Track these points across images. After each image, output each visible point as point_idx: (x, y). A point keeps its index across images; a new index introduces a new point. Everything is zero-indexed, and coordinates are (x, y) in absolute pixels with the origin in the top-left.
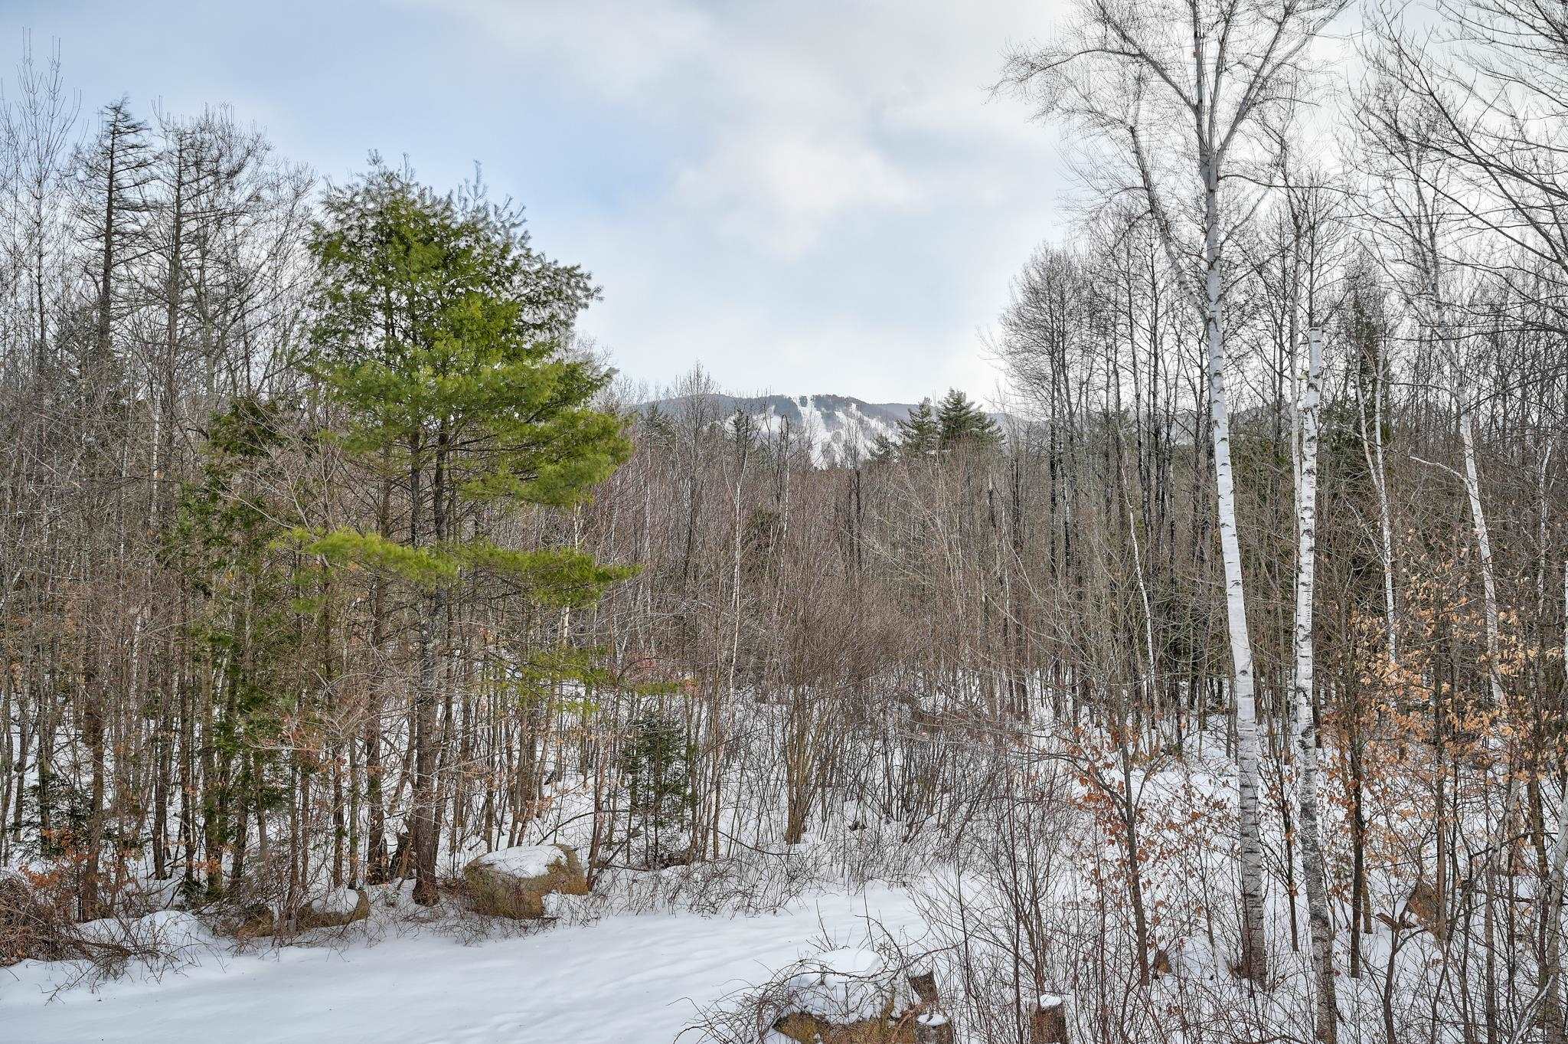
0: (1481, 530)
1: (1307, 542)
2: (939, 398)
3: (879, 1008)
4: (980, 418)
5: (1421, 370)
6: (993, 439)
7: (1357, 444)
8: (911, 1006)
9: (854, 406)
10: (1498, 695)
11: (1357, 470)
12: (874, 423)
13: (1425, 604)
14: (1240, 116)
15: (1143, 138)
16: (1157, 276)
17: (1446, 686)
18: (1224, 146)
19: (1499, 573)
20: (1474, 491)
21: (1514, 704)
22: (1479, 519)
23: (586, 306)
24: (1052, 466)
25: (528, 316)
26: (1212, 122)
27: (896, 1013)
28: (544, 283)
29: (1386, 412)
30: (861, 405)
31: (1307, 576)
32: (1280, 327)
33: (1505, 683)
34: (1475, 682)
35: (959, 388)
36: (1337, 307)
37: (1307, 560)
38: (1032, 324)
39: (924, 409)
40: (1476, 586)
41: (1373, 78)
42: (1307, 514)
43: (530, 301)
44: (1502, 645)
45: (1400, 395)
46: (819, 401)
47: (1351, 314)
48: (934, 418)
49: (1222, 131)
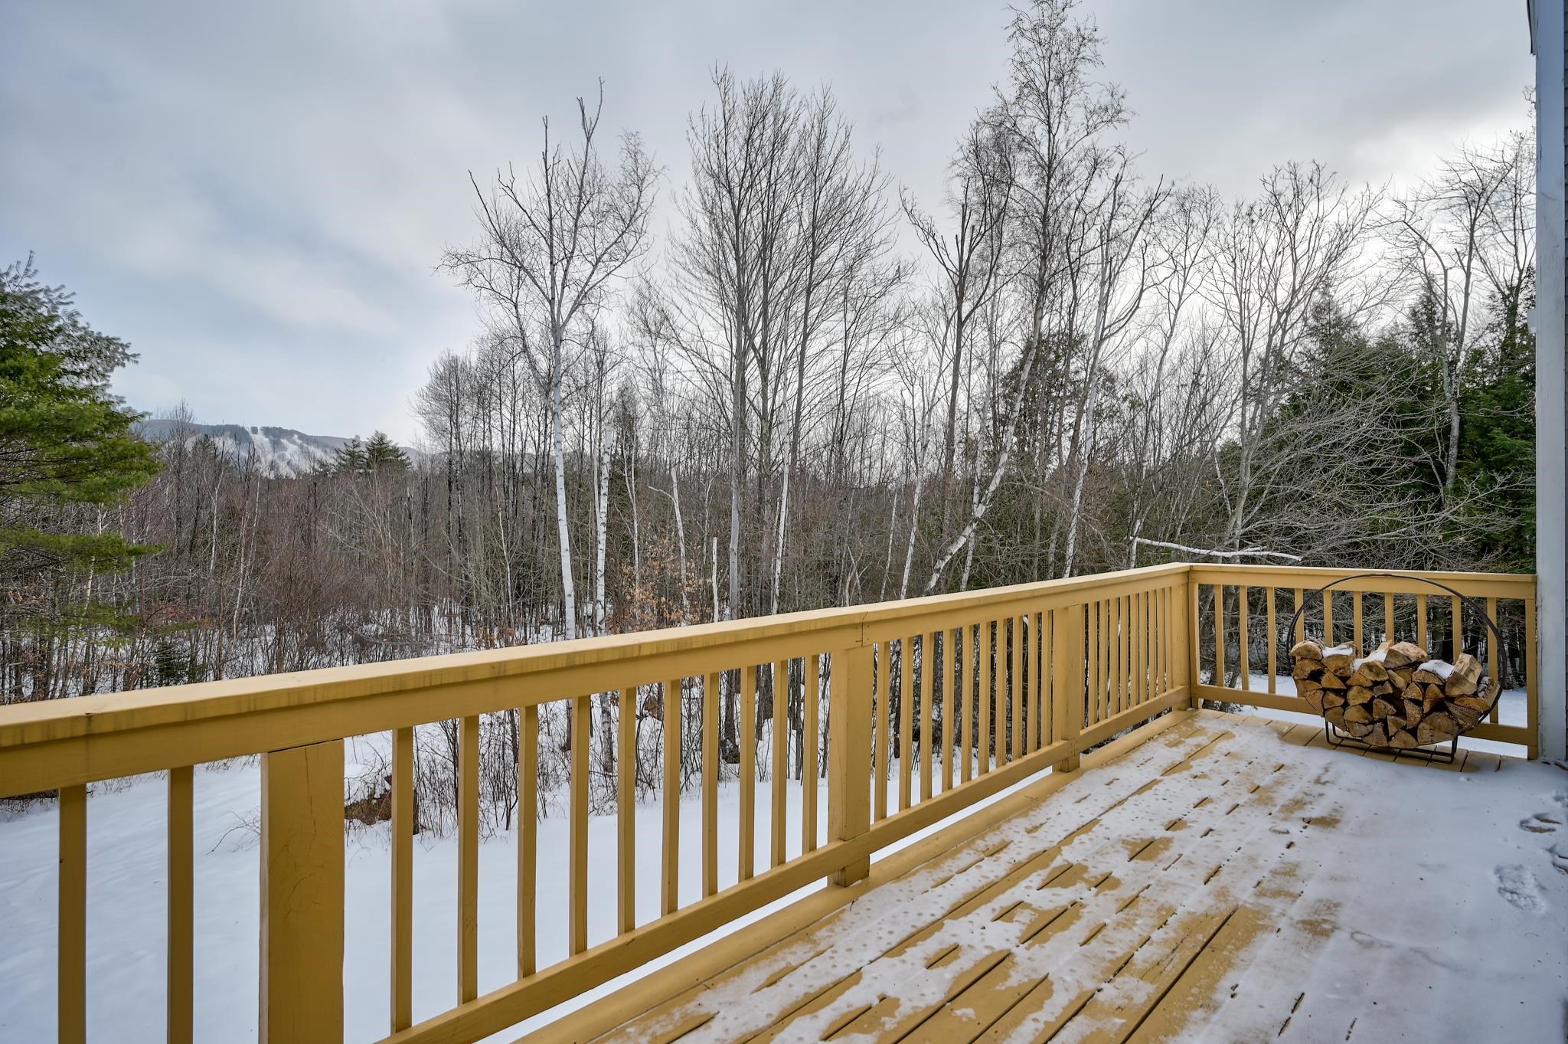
0: (680, 524)
1: (602, 529)
2: (366, 436)
3: (366, 794)
4: (395, 450)
5: (654, 443)
6: (404, 464)
7: (622, 478)
8: (386, 790)
9: (296, 436)
10: (686, 602)
11: (623, 490)
12: (312, 449)
13: (654, 559)
14: (573, 311)
15: (521, 311)
16: (516, 377)
17: (663, 599)
18: (565, 324)
19: (687, 544)
20: (677, 505)
21: (693, 606)
22: (679, 518)
23: (123, 365)
24: (450, 483)
25: (67, 364)
26: (559, 311)
27: (377, 796)
28: (85, 344)
29: (636, 461)
30: (302, 436)
31: (602, 546)
32: (584, 412)
33: (690, 596)
34: (676, 597)
35: (382, 431)
36: (613, 405)
37: (602, 538)
38: (438, 397)
39: (356, 443)
40: (677, 550)
41: (636, 297)
42: (603, 515)
43: (69, 354)
44: (688, 578)
45: (643, 453)
46: (267, 431)
47: (620, 409)
48: (364, 449)
49: (565, 317)
